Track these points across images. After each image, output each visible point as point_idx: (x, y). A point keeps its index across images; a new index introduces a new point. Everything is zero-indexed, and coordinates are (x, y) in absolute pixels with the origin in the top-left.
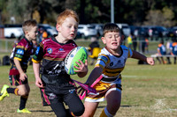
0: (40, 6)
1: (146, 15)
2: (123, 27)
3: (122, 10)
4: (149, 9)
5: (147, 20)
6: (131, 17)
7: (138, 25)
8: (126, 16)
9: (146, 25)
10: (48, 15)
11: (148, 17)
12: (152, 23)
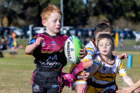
0: (8, 13)
1: (86, 20)
2: (70, 29)
3: (69, 16)
4: (88, 16)
5: (87, 24)
6: (75, 22)
7: (81, 27)
8: (72, 21)
9: (87, 27)
10: (14, 20)
11: (88, 22)
12: (91, 26)
